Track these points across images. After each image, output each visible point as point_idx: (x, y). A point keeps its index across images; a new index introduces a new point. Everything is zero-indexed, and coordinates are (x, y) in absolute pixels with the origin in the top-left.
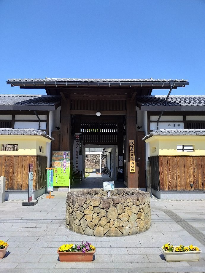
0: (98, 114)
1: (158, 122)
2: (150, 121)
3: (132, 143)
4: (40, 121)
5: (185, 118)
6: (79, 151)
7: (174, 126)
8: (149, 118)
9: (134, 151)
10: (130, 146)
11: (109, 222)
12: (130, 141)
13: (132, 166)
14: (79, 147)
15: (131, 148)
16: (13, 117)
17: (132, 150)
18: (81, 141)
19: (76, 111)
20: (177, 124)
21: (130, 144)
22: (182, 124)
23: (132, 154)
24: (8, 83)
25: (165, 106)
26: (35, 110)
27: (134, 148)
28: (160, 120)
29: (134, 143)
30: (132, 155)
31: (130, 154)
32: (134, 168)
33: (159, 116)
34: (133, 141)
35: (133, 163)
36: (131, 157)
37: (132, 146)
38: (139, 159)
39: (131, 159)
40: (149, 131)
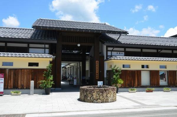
0: (79, 45)
1: (112, 51)
2: (107, 51)
4: (45, 48)
5: (125, 49)
7: (120, 54)
8: (107, 49)
9: (98, 67)
11: (103, 97)
12: (96, 61)
15: (97, 65)
16: (28, 45)
19: (65, 42)
20: (121, 52)
22: (123, 53)
25: (116, 43)
27: (98, 65)
28: (113, 50)
31: (96, 69)
32: (98, 77)
33: (113, 48)
34: (98, 61)
35: (97, 74)
36: (96, 70)
37: (97, 64)
38: (101, 72)
39: (96, 71)
40: (107, 56)
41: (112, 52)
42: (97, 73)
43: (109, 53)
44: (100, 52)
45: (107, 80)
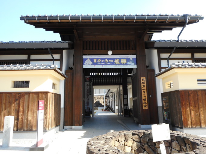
0: (110, 53)
1: (168, 59)
2: (160, 59)
3: (143, 80)
4: (54, 60)
5: (193, 56)
6: (89, 91)
8: (159, 56)
9: (145, 88)
10: (142, 83)
12: (142, 78)
13: (144, 103)
14: (89, 87)
15: (142, 85)
16: (29, 57)
17: (144, 87)
18: (91, 82)
19: (89, 50)
21: (142, 81)
23: (144, 90)
24: (22, 18)
26: (48, 48)
27: (145, 85)
28: (171, 57)
29: (145, 80)
30: (144, 92)
31: (143, 91)
32: (147, 105)
33: (169, 54)
34: (145, 78)
35: (145, 100)
36: (143, 93)
37: (144, 83)
38: (150, 96)
39: (143, 96)
40: (160, 68)
41: (170, 61)
42: (143, 98)
43: (164, 63)
44: (147, 65)
45: (165, 110)
